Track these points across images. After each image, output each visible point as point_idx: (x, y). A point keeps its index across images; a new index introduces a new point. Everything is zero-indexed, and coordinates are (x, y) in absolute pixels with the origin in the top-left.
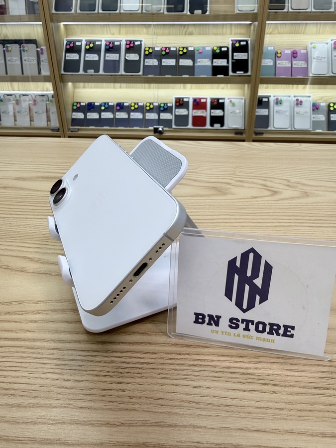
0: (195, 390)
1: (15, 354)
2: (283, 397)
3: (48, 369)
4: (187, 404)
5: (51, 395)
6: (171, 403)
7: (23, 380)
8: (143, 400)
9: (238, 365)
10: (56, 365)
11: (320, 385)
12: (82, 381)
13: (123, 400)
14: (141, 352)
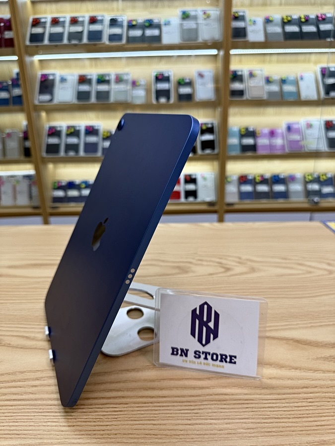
0: (155, 426)
1: (23, 411)
2: (217, 426)
3: (48, 419)
4: (149, 436)
5: (51, 436)
6: (138, 436)
7: (30, 428)
8: (118, 436)
9: (187, 408)
10: (54, 416)
11: (243, 417)
12: (74, 426)
13: (103, 436)
14: (116, 404)
